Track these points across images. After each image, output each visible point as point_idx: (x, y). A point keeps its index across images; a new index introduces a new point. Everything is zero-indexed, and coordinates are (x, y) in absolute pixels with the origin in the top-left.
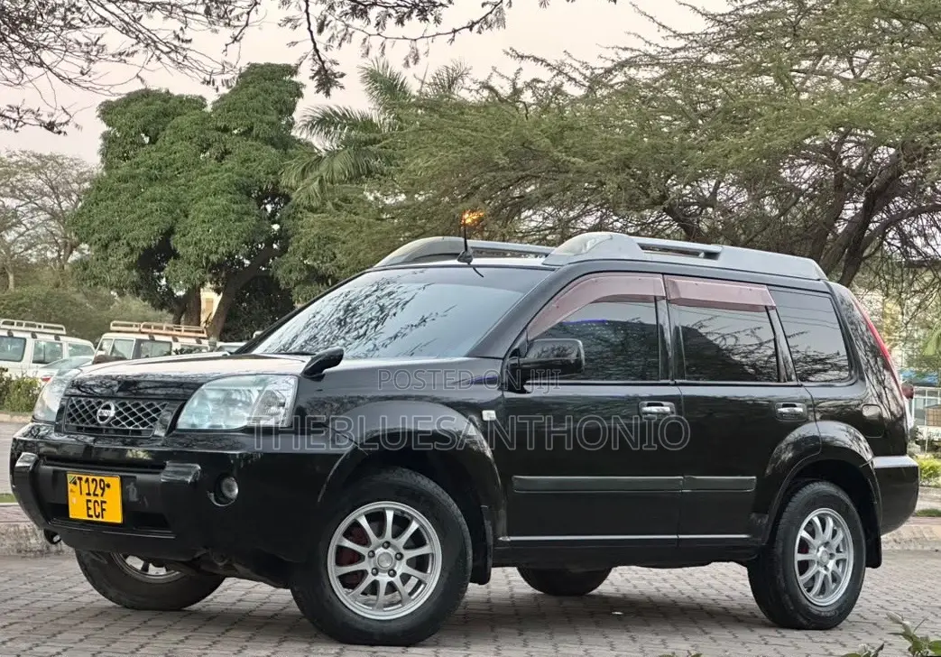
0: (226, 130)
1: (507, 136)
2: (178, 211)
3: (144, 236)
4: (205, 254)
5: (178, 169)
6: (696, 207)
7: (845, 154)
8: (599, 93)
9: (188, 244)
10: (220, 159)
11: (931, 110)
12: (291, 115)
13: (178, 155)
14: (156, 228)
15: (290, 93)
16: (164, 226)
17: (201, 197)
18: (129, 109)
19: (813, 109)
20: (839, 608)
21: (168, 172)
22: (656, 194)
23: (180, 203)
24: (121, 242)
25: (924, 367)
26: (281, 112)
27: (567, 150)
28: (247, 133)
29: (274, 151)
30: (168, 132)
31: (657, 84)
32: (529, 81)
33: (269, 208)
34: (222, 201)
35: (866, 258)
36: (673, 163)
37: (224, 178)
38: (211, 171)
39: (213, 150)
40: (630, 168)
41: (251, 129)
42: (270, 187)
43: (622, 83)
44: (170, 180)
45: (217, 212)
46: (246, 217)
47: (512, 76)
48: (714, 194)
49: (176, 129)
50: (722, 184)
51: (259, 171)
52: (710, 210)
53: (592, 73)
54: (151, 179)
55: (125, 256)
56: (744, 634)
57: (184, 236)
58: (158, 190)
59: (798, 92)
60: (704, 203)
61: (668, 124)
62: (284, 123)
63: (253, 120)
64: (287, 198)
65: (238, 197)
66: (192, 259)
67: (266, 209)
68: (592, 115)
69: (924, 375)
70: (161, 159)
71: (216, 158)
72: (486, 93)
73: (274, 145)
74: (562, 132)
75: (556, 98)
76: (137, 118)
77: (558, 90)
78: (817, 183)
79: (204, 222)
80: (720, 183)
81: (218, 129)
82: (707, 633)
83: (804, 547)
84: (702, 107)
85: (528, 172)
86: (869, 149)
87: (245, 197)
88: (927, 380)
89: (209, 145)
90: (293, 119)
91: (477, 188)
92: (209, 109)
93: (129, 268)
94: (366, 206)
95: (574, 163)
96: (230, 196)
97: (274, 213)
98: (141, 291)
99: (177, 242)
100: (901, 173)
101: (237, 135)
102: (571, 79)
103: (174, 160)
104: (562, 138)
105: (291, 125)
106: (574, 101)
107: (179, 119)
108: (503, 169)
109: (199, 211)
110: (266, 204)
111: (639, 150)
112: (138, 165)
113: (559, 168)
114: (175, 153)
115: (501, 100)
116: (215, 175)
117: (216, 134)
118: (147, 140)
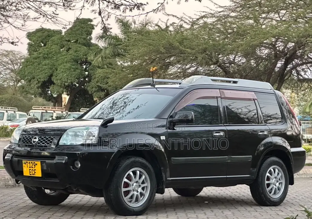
0: (69, 41)
1: (165, 42)
2: (54, 68)
3: (43, 77)
4: (63, 83)
5: (53, 55)
6: (228, 64)
7: (278, 45)
8: (195, 27)
9: (57, 80)
10: (68, 51)
11: (306, 30)
12: (90, 35)
13: (53, 50)
14: (46, 74)
15: (90, 28)
16: (49, 74)
17: (61, 64)
18: (36, 35)
19: (267, 31)
20: (280, 199)
21: (50, 55)
22: (214, 60)
23: (54, 66)
24: (35, 79)
25: (305, 115)
26: (87, 34)
27: (185, 46)
28: (76, 42)
29: (85, 48)
30: (50, 42)
31: (214, 24)
32: (171, 23)
33: (84, 67)
34: (69, 65)
35: (286, 80)
36: (220, 50)
37: (69, 57)
38: (64, 55)
39: (65, 48)
40: (206, 52)
41: (77, 41)
42: (84, 60)
43: (202, 23)
44: (51, 58)
45: (67, 69)
46: (77, 70)
47: (166, 22)
48: (234, 60)
49: (53, 41)
50: (237, 57)
51: (81, 54)
52: (233, 65)
53: (193, 20)
54: (44, 58)
55: (37, 84)
56: (249, 209)
57: (56, 77)
58: (47, 62)
59: (262, 25)
60: (231, 63)
61: (218, 36)
62: (88, 38)
63: (78, 37)
64: (90, 64)
65: (74, 63)
66: (59, 84)
67: (83, 67)
68: (193, 34)
69: (305, 117)
70: (48, 51)
71: (66, 51)
72: (157, 27)
73: (85, 46)
74: (183, 41)
75: (181, 29)
76: (39, 37)
77: (181, 26)
78: (269, 55)
79: (63, 72)
80: (236, 56)
81: (66, 41)
82: (236, 208)
83: (268, 179)
84: (230, 31)
85: (172, 54)
86: (286, 43)
87: (76, 63)
88: (306, 119)
89: (64, 46)
90: (91, 37)
91: (155, 60)
92: (63, 34)
93: (38, 88)
94: (118, 66)
95: (187, 51)
96: (71, 63)
97: (86, 68)
98: (42, 96)
99: (54, 79)
100: (296, 51)
101: (73, 42)
102: (185, 22)
103: (52, 51)
104: (183, 42)
105: (91, 39)
106: (187, 30)
107: (53, 38)
108: (163, 53)
109: (61, 68)
110: (83, 65)
111: (209, 46)
112: (40, 53)
113: (182, 52)
114: (52, 49)
115: (162, 30)
116: (66, 56)
117: (66, 42)
118: (43, 45)
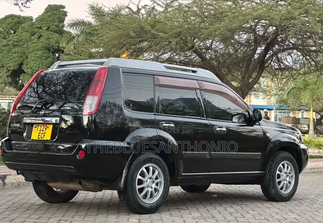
0: (40, 28)
1: (135, 25)
2: (24, 57)
3: (13, 66)
4: (34, 72)
5: (24, 42)
6: (205, 50)
7: (257, 30)
8: (169, 10)
9: (28, 68)
10: (39, 38)
11: (289, 12)
12: (63, 22)
13: (24, 37)
14: (17, 63)
15: (63, 15)
16: (19, 62)
17: (32, 52)
18: (6, 21)
19: (247, 13)
21: (21, 43)
22: (190, 45)
23: (25, 54)
24: (4, 68)
25: (282, 104)
26: (60, 22)
27: (157, 30)
28: (48, 29)
29: (57, 35)
30: (20, 29)
31: (190, 6)
32: (143, 5)
33: (57, 55)
34: (40, 53)
35: (266, 67)
36: (196, 34)
37: (40, 45)
38: (36, 43)
39: (36, 35)
40: (180, 36)
41: (49, 28)
42: (57, 48)
43: (177, 6)
44: (21, 46)
45: (38, 57)
46: (48, 58)
47: (137, 4)
48: (211, 45)
49: (23, 28)
50: (214, 42)
51: (53, 42)
52: (210, 51)
53: (166, 2)
54: (14, 45)
55: (6, 73)
57: (27, 65)
58: (17, 49)
59: (241, 7)
60: (208, 49)
61: (194, 20)
62: (61, 25)
63: (50, 24)
64: (63, 52)
65: (45, 52)
66: (30, 73)
67: (56, 56)
68: (166, 17)
69: (282, 107)
70: (18, 38)
71: (37, 38)
72: (128, 10)
73: (58, 33)
74: (155, 24)
75: (153, 11)
76: (9, 24)
77: (153, 8)
78: (248, 40)
79: (33, 60)
80: (213, 41)
81: (38, 28)
84: (206, 14)
85: (143, 39)
86: (266, 28)
87: (48, 51)
88: (283, 108)
89: (35, 33)
90: (64, 24)
91: (125, 45)
92: (34, 21)
93: (7, 77)
94: (85, 52)
95: (159, 35)
96: (43, 51)
97: (58, 57)
98: (12, 85)
99: (24, 68)
100: (278, 35)
101: (44, 30)
102: (158, 4)
103: (22, 39)
104: (155, 26)
105: (63, 26)
106: (160, 13)
107: (23, 25)
108: (134, 38)
109: (32, 56)
111: (183, 29)
112: (9, 41)
113: (154, 37)
114: (23, 36)
115: (134, 13)
116: (37, 44)
117: (37, 29)
118: (13, 32)
